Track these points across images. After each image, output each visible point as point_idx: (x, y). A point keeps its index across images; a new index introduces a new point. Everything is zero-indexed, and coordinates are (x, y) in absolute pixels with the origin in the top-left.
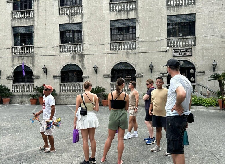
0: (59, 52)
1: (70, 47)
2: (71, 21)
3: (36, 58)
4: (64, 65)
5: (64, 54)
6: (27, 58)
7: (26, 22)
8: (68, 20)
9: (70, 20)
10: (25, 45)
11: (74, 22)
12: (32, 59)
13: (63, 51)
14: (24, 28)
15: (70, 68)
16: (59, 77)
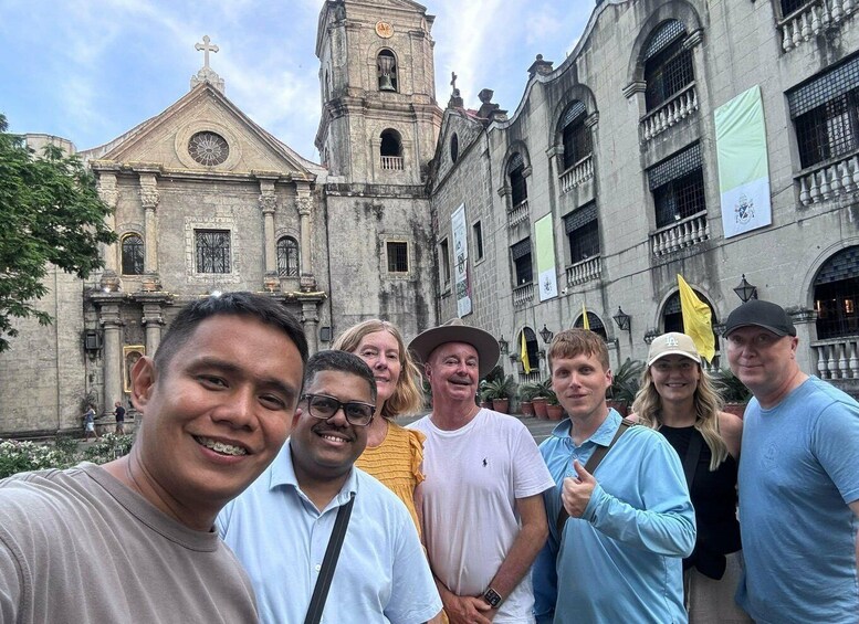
0: (793, 209)
1: (840, 174)
2: (829, 56)
3: (719, 254)
4: (818, 258)
5: (817, 209)
6: (691, 262)
7: (680, 137)
8: (818, 57)
9: (823, 55)
10: (683, 217)
11: (844, 55)
12: (706, 263)
13: (811, 201)
14: (675, 160)
15: (849, 270)
16: (805, 315)
